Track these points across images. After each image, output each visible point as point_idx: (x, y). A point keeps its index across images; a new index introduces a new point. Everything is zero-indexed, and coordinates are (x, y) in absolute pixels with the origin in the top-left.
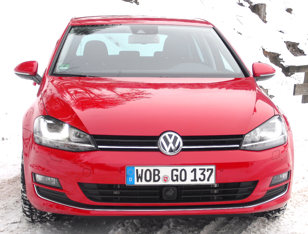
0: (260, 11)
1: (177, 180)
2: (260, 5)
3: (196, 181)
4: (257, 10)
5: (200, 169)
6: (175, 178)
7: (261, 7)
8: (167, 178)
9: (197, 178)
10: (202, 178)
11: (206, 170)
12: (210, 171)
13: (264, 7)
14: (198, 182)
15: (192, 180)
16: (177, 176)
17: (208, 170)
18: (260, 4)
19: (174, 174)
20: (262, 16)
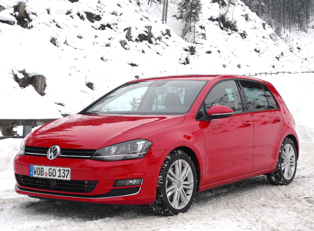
0: (37, 82)
1: (51, 176)
2: (37, 77)
3: (61, 177)
4: (34, 81)
5: (63, 170)
6: (50, 174)
7: (38, 79)
8: (47, 174)
9: (61, 176)
10: (64, 176)
11: (66, 170)
12: (68, 171)
13: (41, 78)
14: (61, 178)
15: (58, 177)
16: (51, 173)
17: (67, 170)
18: (37, 75)
19: (50, 172)
20: (40, 88)
